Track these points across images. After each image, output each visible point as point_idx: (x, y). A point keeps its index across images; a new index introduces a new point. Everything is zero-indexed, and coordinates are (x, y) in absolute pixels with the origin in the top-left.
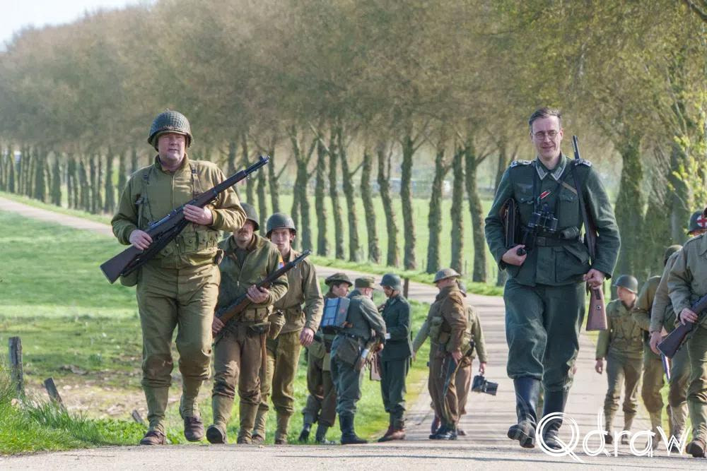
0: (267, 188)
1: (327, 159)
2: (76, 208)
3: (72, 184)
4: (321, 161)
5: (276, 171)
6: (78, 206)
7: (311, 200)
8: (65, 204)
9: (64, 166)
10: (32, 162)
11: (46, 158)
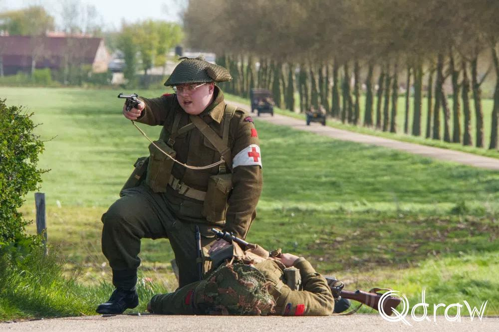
0: (471, 93)
3: (303, 92)
5: (479, 78)
9: (296, 76)
10: (270, 72)
11: (281, 67)
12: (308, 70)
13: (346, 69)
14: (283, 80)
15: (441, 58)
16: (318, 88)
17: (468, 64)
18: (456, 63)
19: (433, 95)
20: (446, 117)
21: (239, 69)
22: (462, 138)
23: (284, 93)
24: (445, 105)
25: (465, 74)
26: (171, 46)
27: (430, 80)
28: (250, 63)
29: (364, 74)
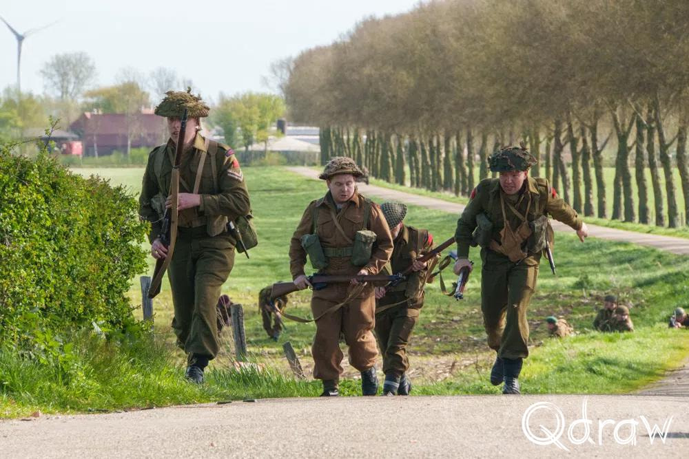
0: (591, 161)
1: (645, 132)
2: (418, 186)
3: (414, 165)
4: (640, 135)
5: (599, 145)
6: (420, 185)
7: (632, 171)
8: (408, 183)
9: (406, 147)
10: (378, 145)
11: (389, 140)
12: (418, 142)
13: (458, 139)
14: (392, 153)
15: (558, 124)
16: (429, 160)
17: (588, 131)
18: (574, 130)
19: (551, 163)
20: (566, 187)
21: (345, 142)
22: (583, 208)
23: (393, 166)
24: (564, 174)
25: (585, 141)
26: (273, 121)
27: (548, 148)
28: (356, 136)
29: (477, 144)
